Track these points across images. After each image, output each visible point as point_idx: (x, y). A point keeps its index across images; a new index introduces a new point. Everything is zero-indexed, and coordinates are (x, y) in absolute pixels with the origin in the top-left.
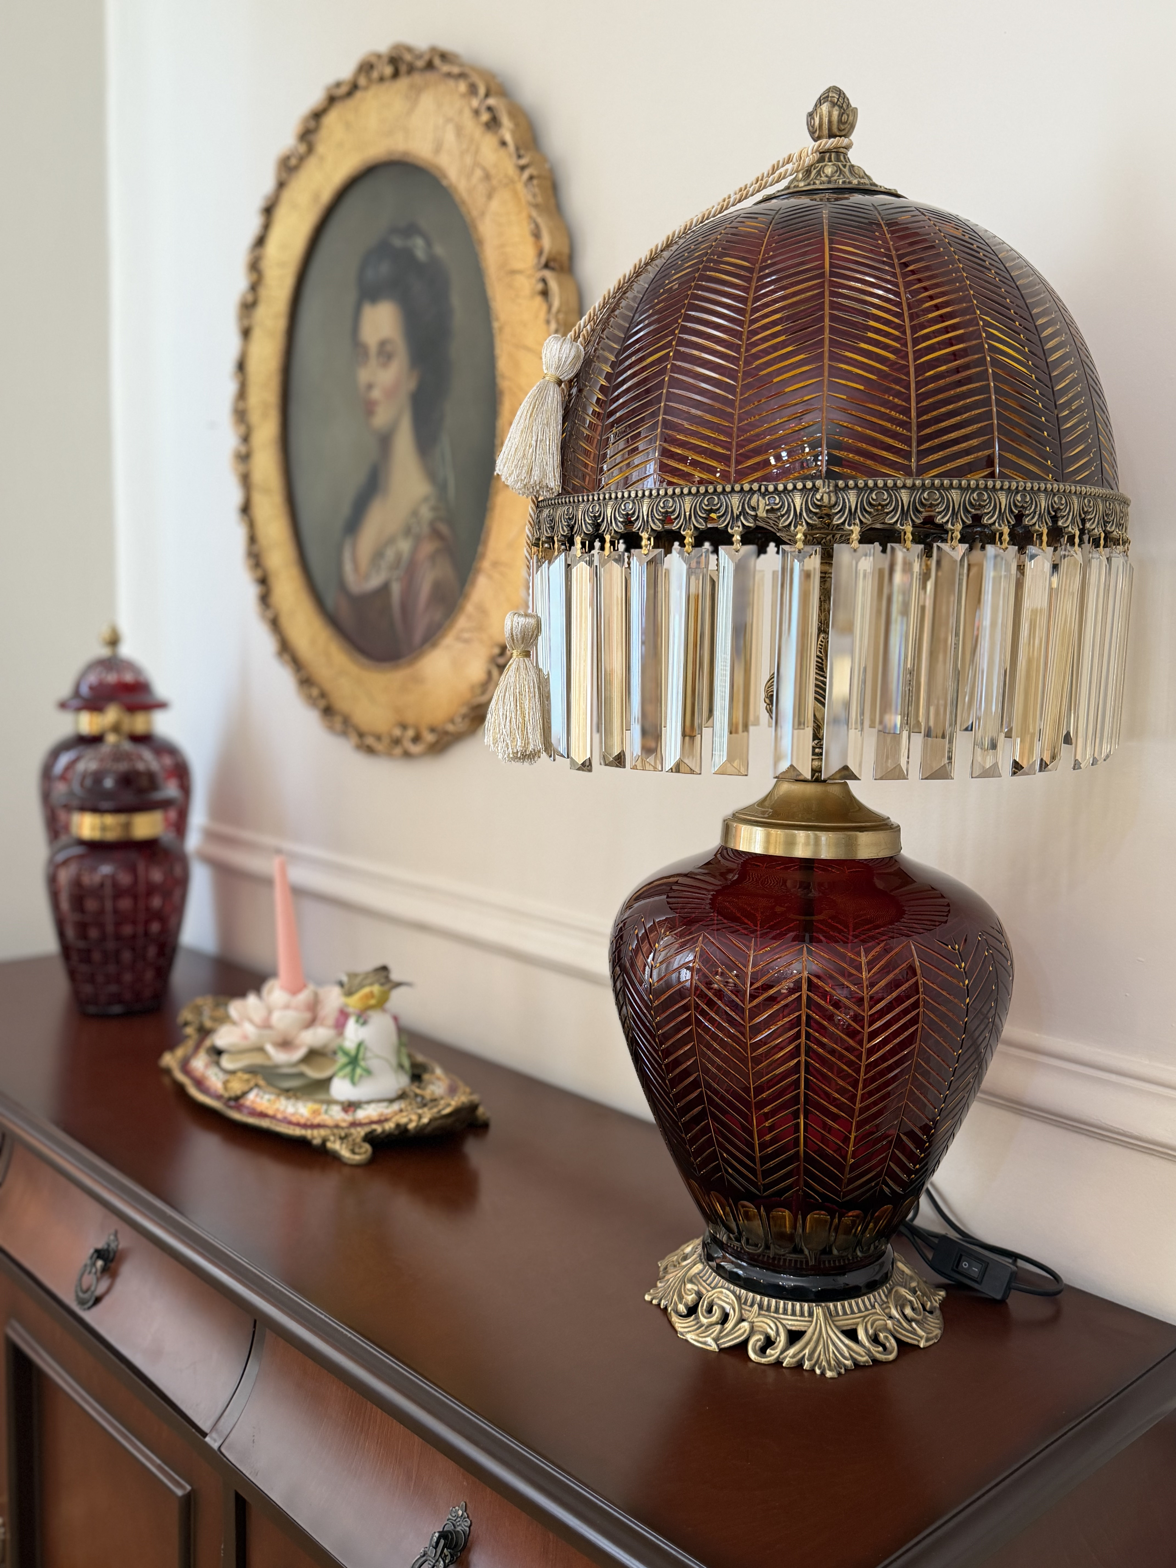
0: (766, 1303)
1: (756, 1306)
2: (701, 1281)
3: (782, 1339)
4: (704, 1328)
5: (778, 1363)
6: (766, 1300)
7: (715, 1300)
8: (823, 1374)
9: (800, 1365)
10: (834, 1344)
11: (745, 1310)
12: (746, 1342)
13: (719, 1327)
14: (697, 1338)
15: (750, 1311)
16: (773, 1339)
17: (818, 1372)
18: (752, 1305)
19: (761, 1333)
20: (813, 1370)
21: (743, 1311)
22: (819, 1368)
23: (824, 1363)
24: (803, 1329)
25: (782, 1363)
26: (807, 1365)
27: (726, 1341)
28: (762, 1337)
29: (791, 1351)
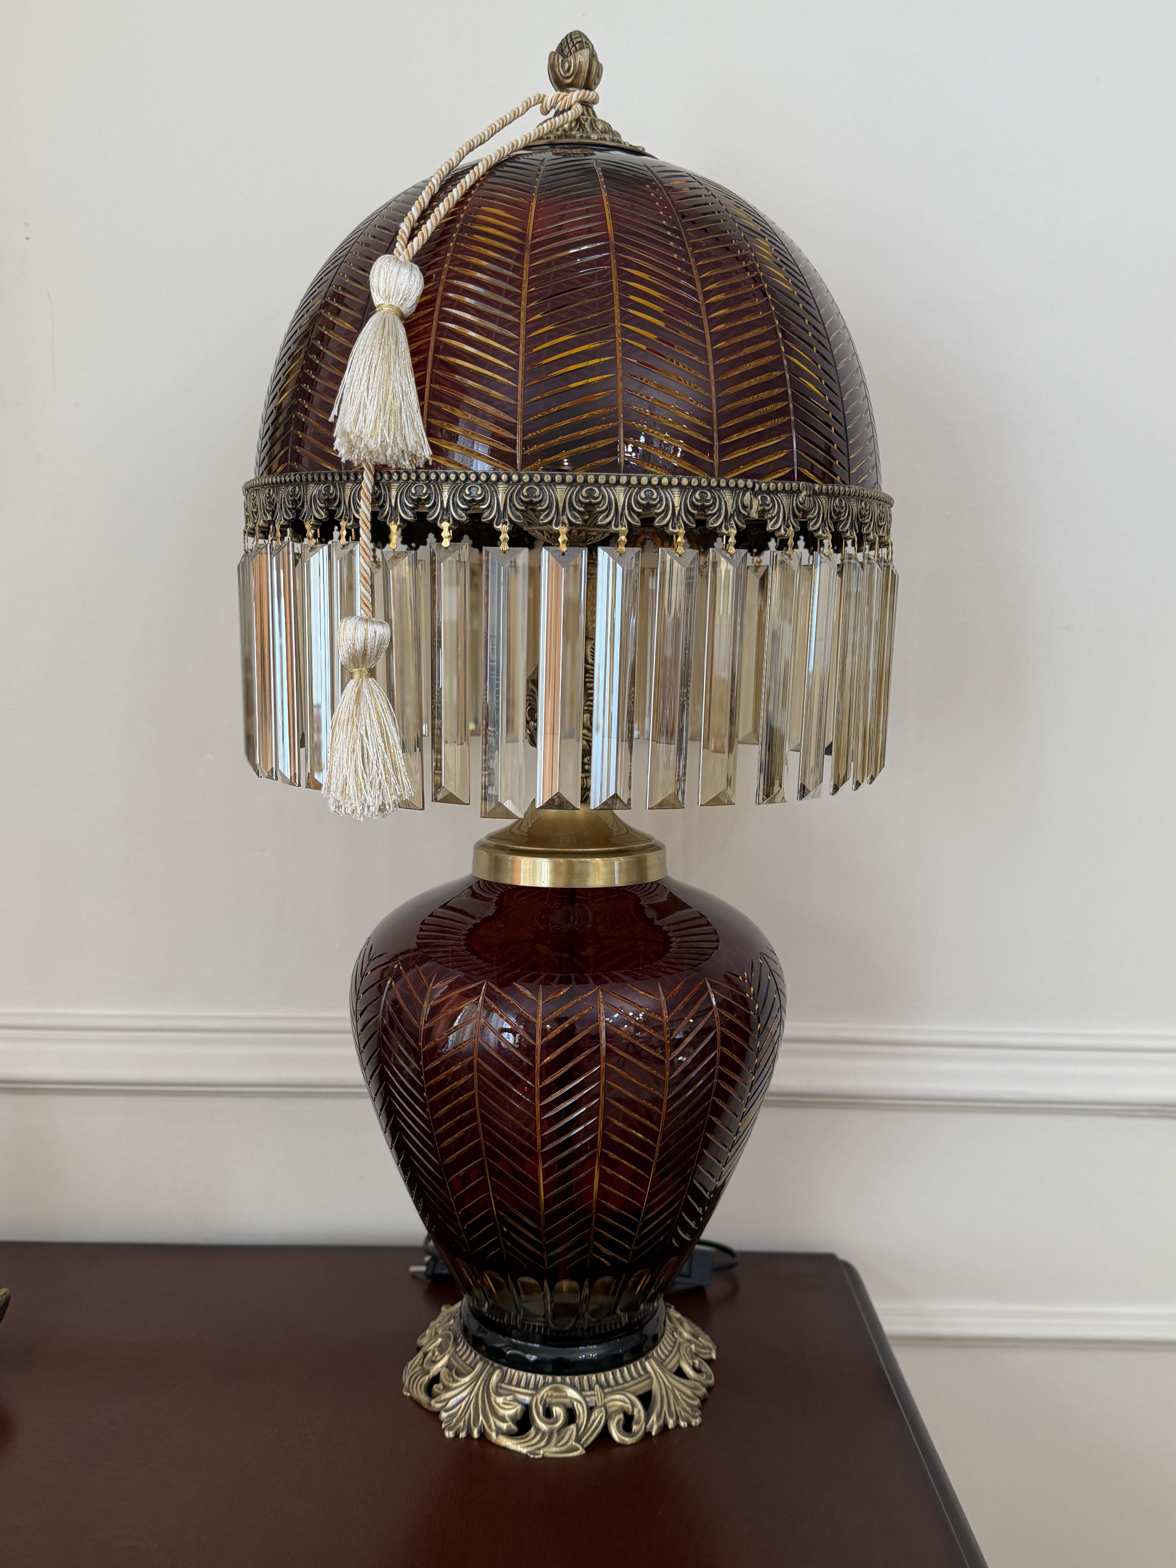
0: (603, 1379)
1: (597, 1387)
2: (513, 1388)
3: (639, 1410)
4: (555, 1436)
5: (647, 1434)
6: (602, 1376)
7: (548, 1400)
8: (689, 1425)
9: (664, 1427)
10: (679, 1390)
11: (589, 1396)
12: (606, 1430)
13: (573, 1427)
14: (558, 1449)
15: (594, 1395)
16: (630, 1413)
17: (683, 1424)
18: (591, 1388)
19: (617, 1412)
20: (677, 1426)
21: (588, 1399)
22: (683, 1420)
23: (683, 1413)
24: (647, 1389)
25: (650, 1433)
26: (671, 1423)
27: (590, 1437)
28: (621, 1416)
29: (654, 1417)
